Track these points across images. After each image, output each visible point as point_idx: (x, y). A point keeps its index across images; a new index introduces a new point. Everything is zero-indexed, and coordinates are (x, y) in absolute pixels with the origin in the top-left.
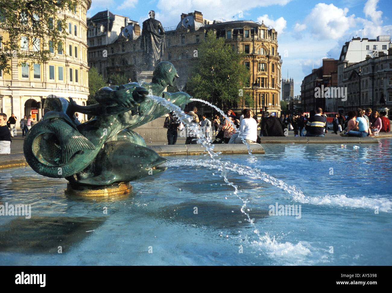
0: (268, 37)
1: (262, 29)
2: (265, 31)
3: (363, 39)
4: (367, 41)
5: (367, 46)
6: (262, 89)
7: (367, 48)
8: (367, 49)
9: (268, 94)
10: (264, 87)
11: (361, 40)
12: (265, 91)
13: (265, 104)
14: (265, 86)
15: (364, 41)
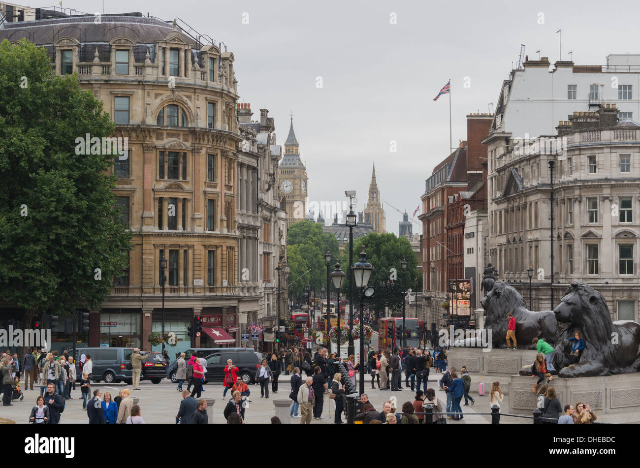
0: (190, 72)
1: (172, 49)
2: (182, 54)
3: (559, 64)
4: (571, 69)
5: (570, 86)
6: (169, 235)
7: (569, 93)
8: (570, 97)
9: (190, 252)
10: (175, 228)
11: (552, 67)
12: (181, 241)
13: (182, 282)
14: (180, 226)
15: (559, 69)
